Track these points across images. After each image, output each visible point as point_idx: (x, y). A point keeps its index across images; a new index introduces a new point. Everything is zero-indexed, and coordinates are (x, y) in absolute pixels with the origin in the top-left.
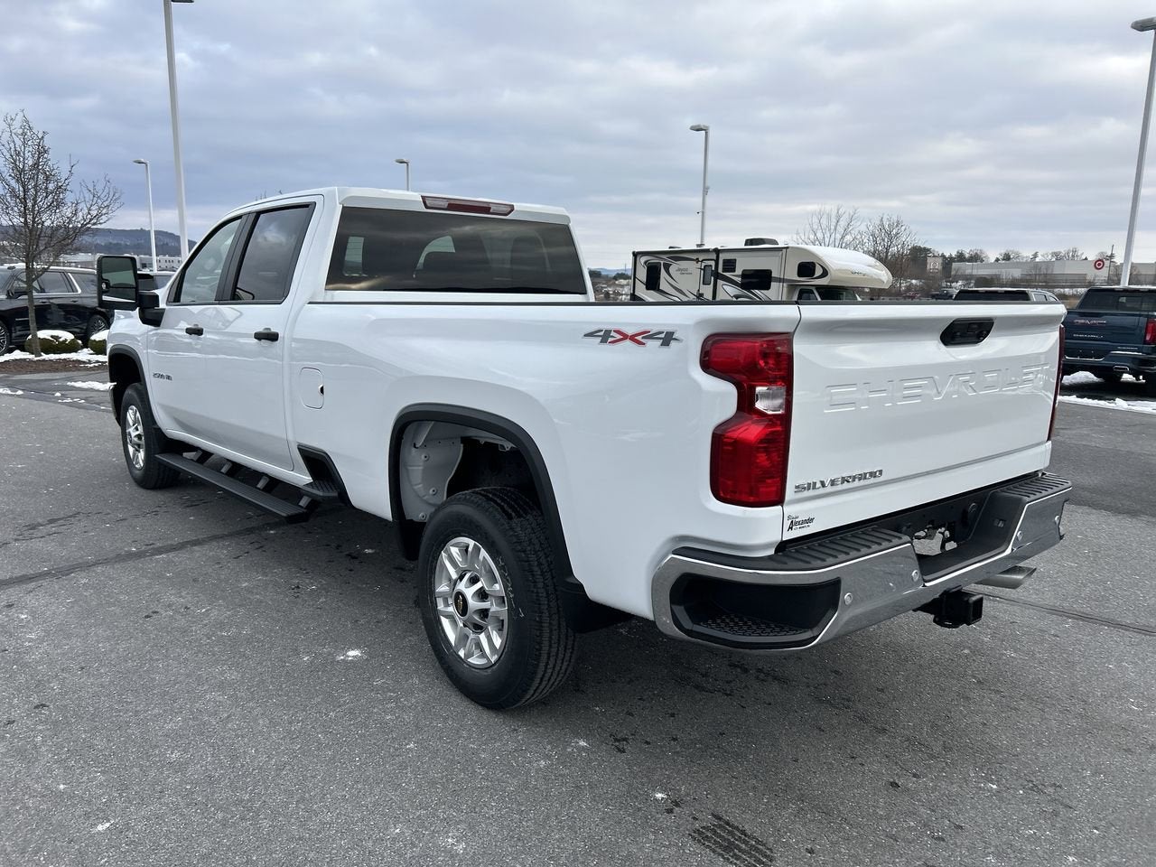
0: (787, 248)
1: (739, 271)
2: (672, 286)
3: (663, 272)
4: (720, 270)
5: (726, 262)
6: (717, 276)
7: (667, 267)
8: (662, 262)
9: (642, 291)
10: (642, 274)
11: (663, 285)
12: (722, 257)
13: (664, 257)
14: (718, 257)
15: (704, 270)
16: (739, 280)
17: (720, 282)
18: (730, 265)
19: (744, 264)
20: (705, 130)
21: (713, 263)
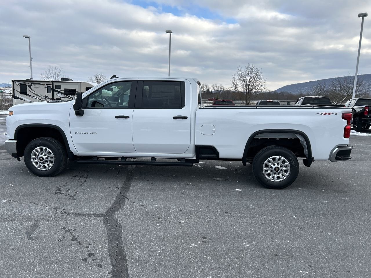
0: (81, 82)
1: (63, 89)
2: (32, 92)
3: (28, 88)
4: (55, 88)
5: (56, 86)
6: (53, 90)
7: (30, 87)
8: (27, 84)
9: (18, 94)
10: (18, 88)
11: (28, 93)
12: (55, 84)
13: (28, 83)
14: (53, 84)
15: (47, 88)
16: (63, 92)
17: (55, 93)
18: (59, 87)
19: (64, 87)
20: (29, 38)
21: (51, 86)
